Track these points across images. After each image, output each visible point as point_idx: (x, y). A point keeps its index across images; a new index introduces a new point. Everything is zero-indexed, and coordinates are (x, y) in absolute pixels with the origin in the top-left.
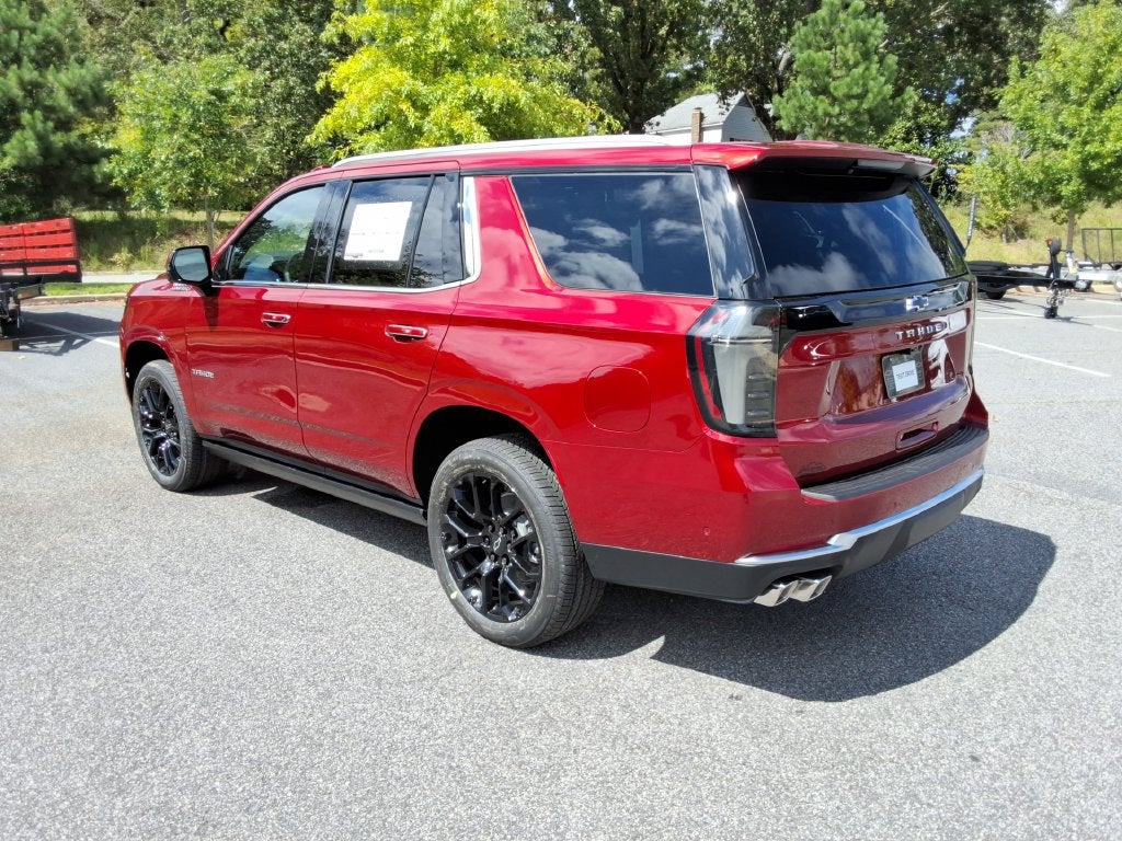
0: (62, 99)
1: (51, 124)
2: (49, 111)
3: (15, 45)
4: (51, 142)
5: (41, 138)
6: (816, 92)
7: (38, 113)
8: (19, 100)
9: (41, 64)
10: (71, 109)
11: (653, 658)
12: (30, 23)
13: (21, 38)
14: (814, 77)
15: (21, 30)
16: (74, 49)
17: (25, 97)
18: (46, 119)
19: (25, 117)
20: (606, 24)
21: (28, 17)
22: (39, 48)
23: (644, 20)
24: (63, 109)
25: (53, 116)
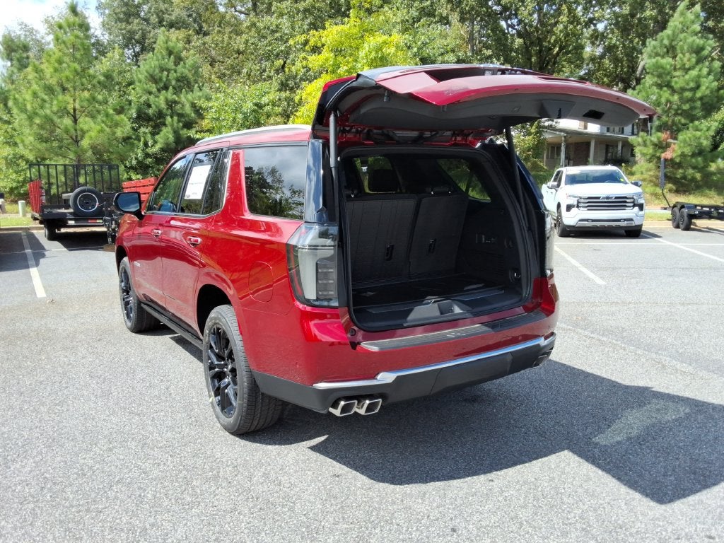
0: (188, 109)
1: (181, 124)
2: (180, 116)
3: (165, 79)
4: (180, 134)
5: (176, 132)
6: (660, 86)
7: (175, 118)
8: (164, 111)
9: (177, 90)
10: (193, 115)
11: (309, 448)
12: (174, 67)
13: (168, 76)
14: (659, 76)
15: (168, 71)
16: (196, 82)
17: (168, 109)
18: (179, 121)
19: (169, 119)
20: (511, 50)
21: (173, 64)
22: (178, 80)
23: (541, 46)
24: (188, 115)
25: (183, 120)
